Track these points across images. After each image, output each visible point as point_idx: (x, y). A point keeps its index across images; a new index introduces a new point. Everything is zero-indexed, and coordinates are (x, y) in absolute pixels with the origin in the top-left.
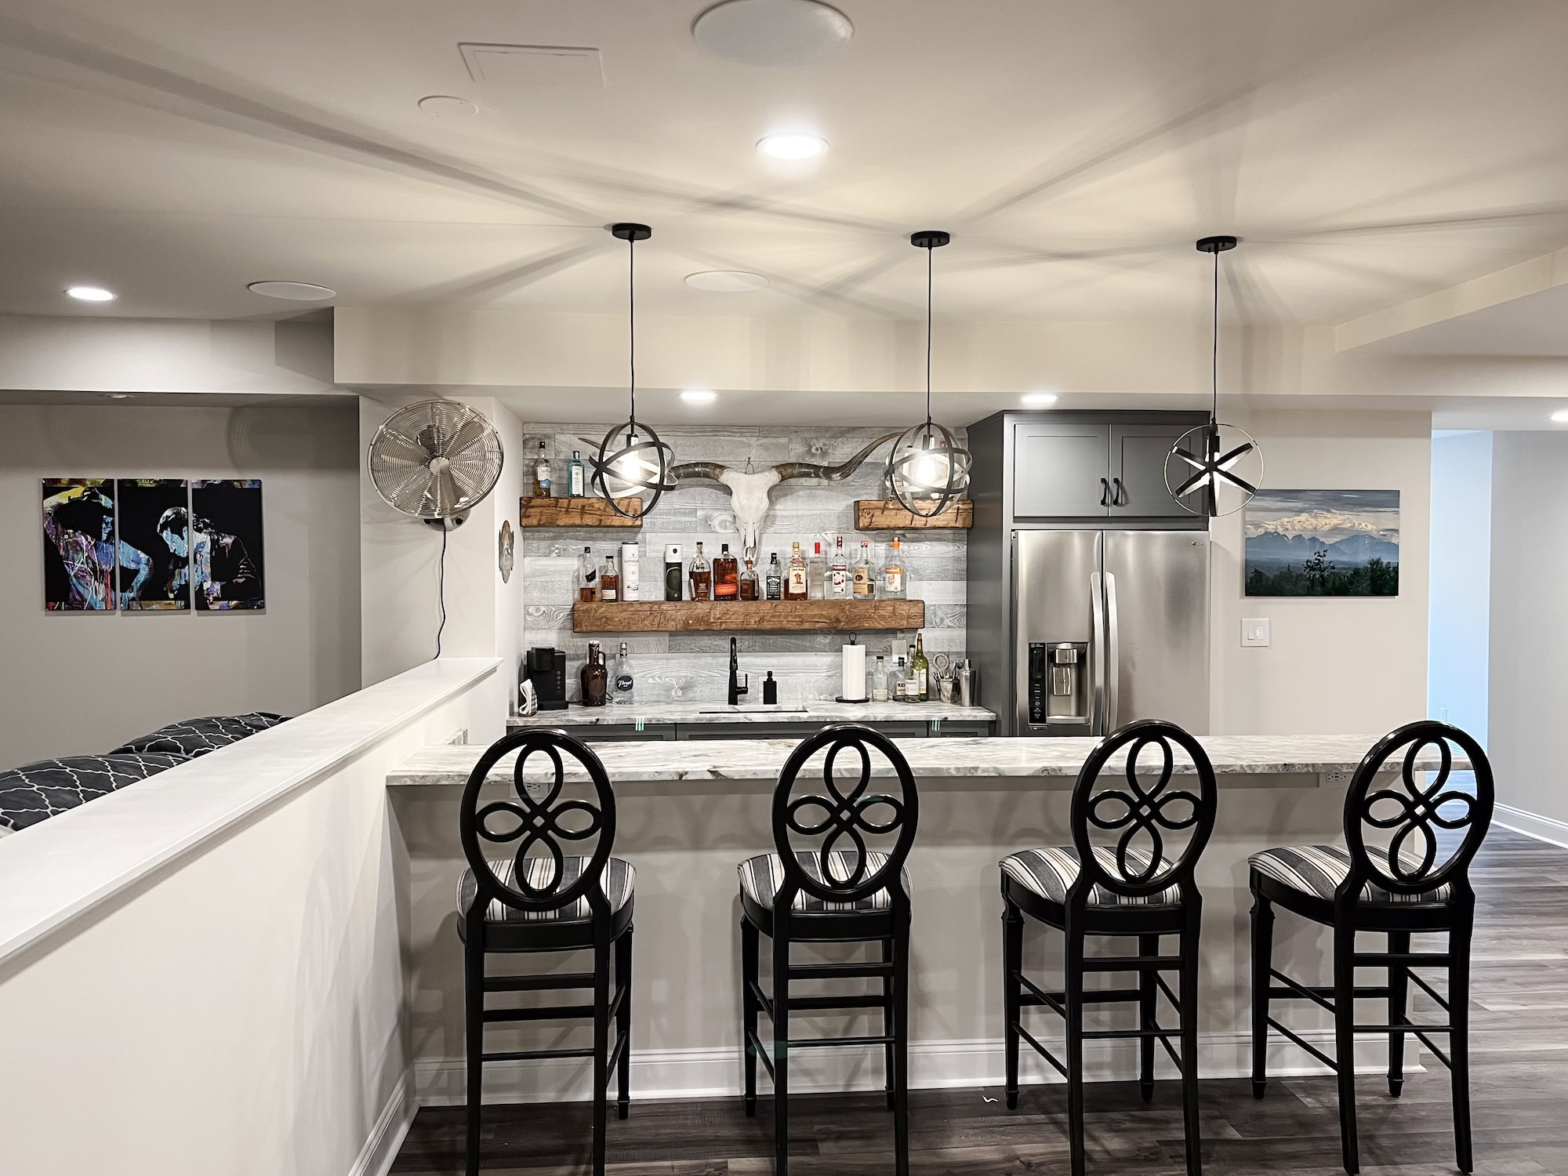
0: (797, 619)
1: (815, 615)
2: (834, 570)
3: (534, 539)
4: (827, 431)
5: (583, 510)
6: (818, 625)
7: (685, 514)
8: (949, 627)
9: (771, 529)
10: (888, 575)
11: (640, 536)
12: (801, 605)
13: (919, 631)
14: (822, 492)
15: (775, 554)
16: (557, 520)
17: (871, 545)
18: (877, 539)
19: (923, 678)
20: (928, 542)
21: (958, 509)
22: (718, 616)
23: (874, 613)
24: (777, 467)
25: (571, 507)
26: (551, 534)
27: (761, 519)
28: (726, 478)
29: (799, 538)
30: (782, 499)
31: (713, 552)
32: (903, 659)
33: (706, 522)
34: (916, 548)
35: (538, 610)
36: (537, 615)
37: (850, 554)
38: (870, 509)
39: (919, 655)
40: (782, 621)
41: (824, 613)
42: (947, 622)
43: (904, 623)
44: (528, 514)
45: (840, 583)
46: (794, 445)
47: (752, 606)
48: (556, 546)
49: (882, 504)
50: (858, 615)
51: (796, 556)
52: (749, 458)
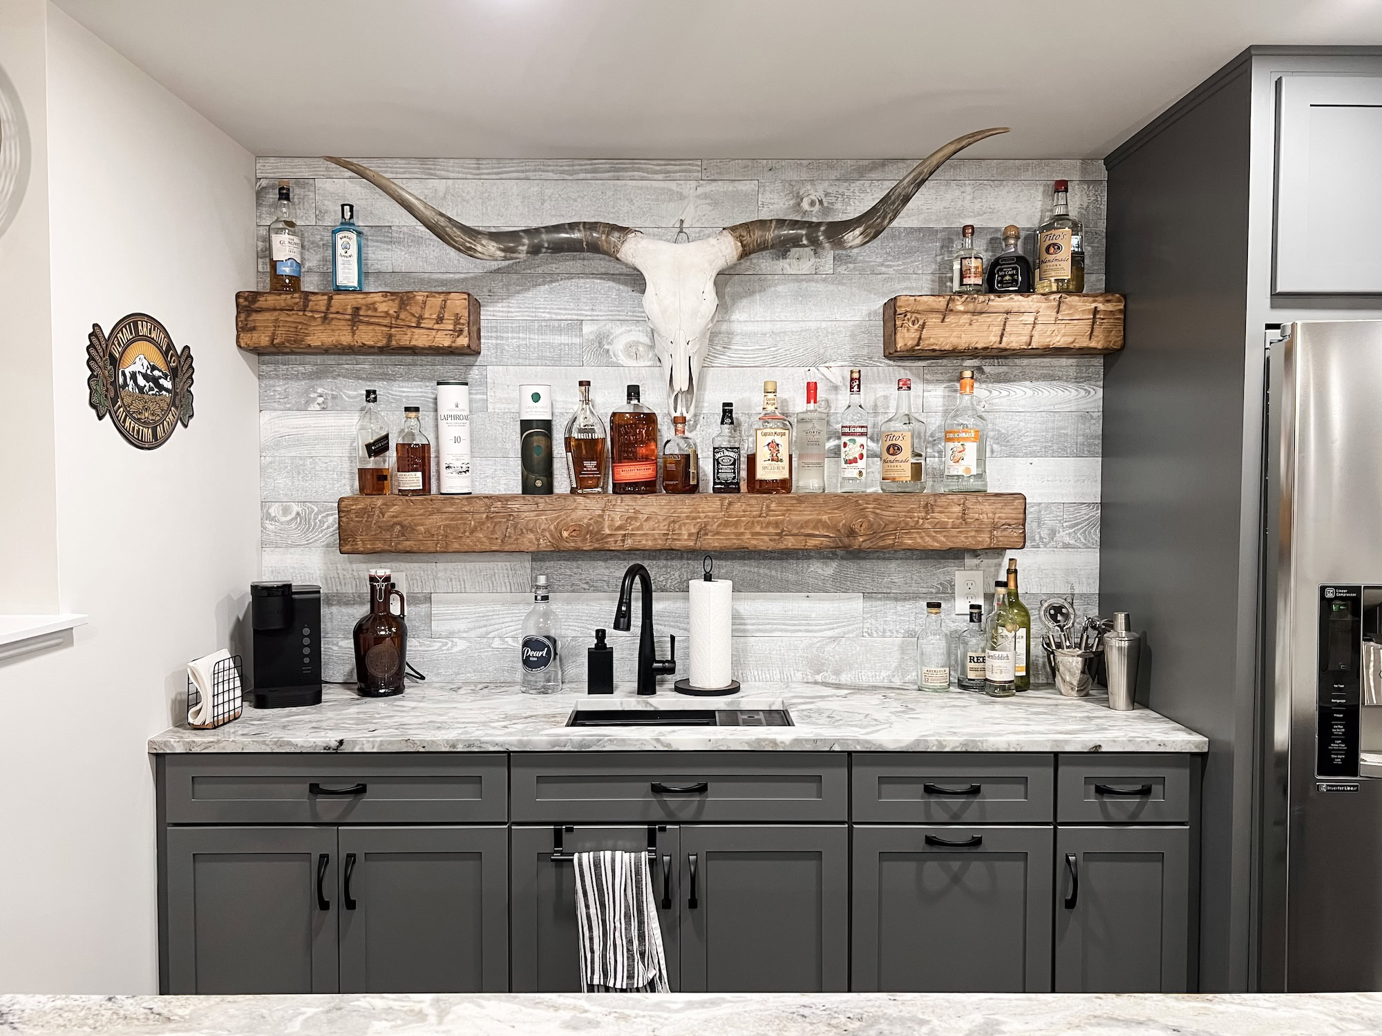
0: (771, 530)
1: (807, 522)
2: (844, 434)
3: (277, 377)
4: (832, 167)
5: (355, 318)
6: (812, 542)
7: (560, 331)
8: (1066, 546)
9: (723, 360)
10: (951, 445)
11: (475, 373)
12: (780, 504)
13: (1010, 554)
14: (821, 287)
15: (731, 405)
16: (307, 335)
17: (917, 387)
18: (927, 377)
19: (1022, 644)
20: (1028, 383)
21: (1096, 311)
22: (618, 523)
23: (925, 518)
24: (733, 229)
25: (333, 309)
26: (309, 368)
27: (704, 334)
28: (633, 251)
29: (776, 375)
30: (745, 302)
31: (611, 400)
32: (979, 607)
33: (600, 346)
34: (1004, 393)
35: (286, 511)
36: (284, 519)
37: (876, 406)
38: (918, 312)
39: (1014, 600)
40: (742, 534)
41: (825, 517)
42: (1064, 536)
43: (984, 539)
44: (251, 325)
45: (855, 461)
46: (768, 195)
47: (683, 504)
48: (320, 390)
49: (941, 302)
50: (892, 522)
51: (770, 408)
52: (682, 221)
